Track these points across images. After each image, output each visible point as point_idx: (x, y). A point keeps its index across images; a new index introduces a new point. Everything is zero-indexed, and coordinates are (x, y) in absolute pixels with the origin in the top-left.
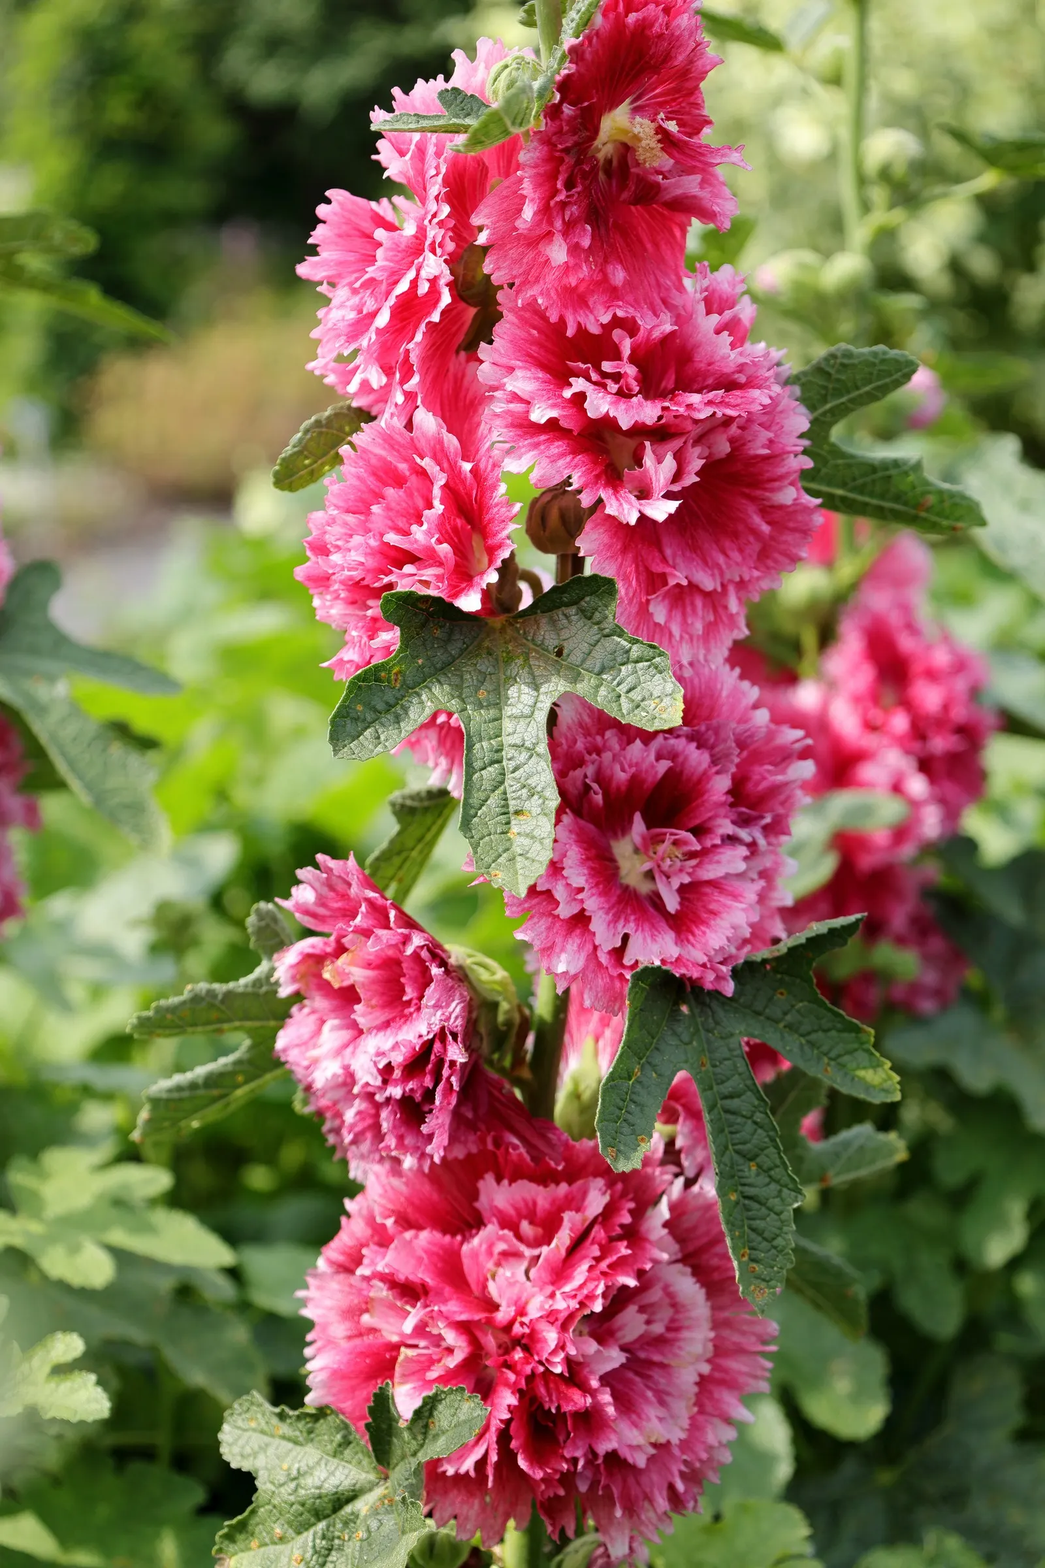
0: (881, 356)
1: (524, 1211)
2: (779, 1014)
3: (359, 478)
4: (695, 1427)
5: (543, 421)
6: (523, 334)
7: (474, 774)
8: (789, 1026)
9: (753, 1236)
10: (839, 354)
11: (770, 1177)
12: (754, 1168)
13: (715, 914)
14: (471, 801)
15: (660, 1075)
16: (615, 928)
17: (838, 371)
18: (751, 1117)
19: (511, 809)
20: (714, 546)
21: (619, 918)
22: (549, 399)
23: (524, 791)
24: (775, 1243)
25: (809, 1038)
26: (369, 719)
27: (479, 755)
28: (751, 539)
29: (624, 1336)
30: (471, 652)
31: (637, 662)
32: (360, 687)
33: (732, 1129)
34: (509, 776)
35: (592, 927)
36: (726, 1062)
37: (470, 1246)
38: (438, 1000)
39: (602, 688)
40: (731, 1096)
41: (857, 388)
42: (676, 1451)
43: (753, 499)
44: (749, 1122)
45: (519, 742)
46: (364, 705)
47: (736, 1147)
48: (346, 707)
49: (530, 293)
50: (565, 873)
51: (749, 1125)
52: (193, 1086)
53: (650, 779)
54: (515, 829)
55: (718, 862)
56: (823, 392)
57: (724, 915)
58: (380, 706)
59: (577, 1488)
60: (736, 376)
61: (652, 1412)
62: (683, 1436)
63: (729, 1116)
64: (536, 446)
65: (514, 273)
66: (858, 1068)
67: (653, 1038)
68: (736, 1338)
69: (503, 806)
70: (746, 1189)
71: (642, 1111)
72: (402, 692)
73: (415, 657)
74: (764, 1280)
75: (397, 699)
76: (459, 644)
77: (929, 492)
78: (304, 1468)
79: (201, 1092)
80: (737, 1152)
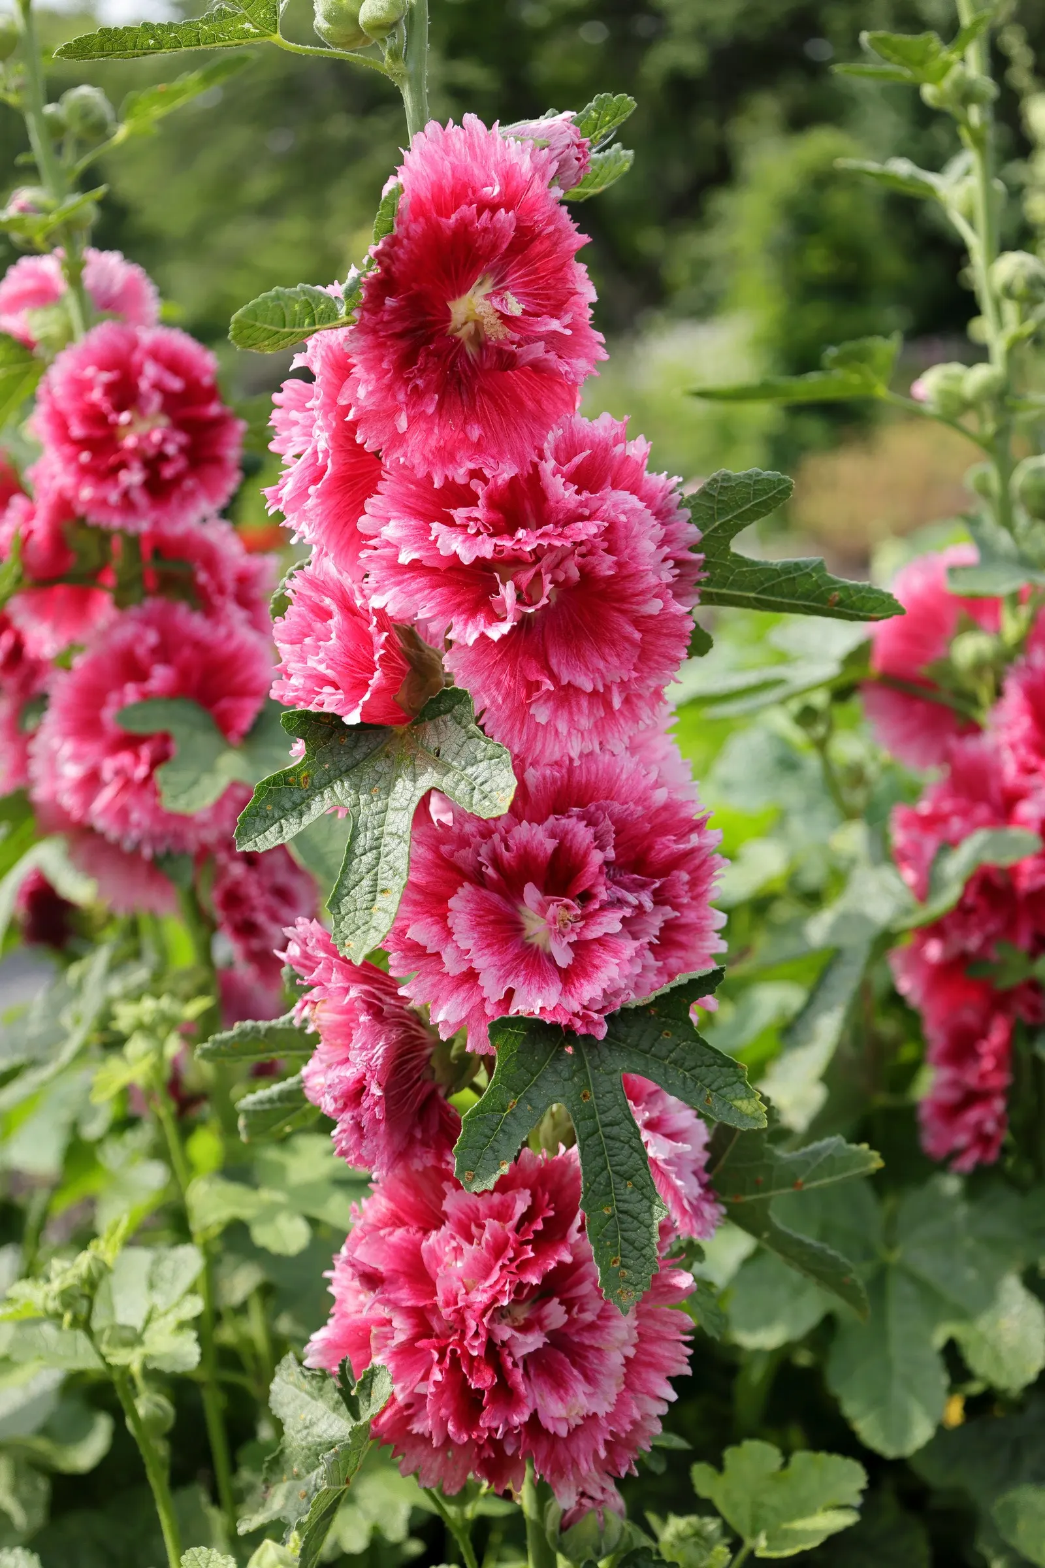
0: (755, 478)
1: (472, 1216)
2: (664, 1052)
3: (300, 615)
4: (621, 1401)
5: (406, 563)
6: (402, 490)
7: (354, 859)
8: (674, 1062)
9: (625, 1245)
10: (719, 479)
11: (643, 1194)
12: (630, 1187)
13: (596, 967)
14: (346, 882)
15: (534, 1108)
16: (504, 982)
17: (720, 493)
18: (628, 1142)
19: (379, 889)
20: (595, 654)
21: (510, 973)
22: (415, 543)
23: (391, 872)
24: (644, 1252)
25: (693, 1072)
26: (276, 816)
27: (362, 844)
28: (627, 645)
29: (550, 1324)
30: (374, 756)
31: (490, 759)
32: (271, 791)
33: (611, 1153)
34: (382, 859)
35: (480, 982)
36: (608, 1095)
37: (428, 1243)
38: (364, 1044)
39: (463, 782)
40: (611, 1124)
41: (740, 507)
42: (604, 1423)
43: (623, 612)
44: (627, 1146)
45: (394, 831)
46: (274, 805)
47: (614, 1168)
48: (256, 808)
49: (395, 456)
50: (454, 937)
51: (626, 1151)
52: (270, 1100)
53: (542, 855)
54: (377, 905)
55: (600, 924)
56: (710, 512)
57: (603, 969)
58: (288, 805)
59: (504, 1452)
60: (580, 510)
61: (580, 1388)
62: (610, 1409)
63: (609, 1142)
64: (398, 584)
65: (381, 440)
66: (736, 1098)
67: (533, 1075)
68: (658, 1327)
69: (372, 886)
70: (620, 1204)
71: (509, 1139)
72: (309, 793)
73: (322, 763)
74: (631, 1284)
75: (303, 798)
76: (364, 749)
77: (835, 589)
78: (314, 1420)
79: (278, 1105)
80: (616, 1173)
